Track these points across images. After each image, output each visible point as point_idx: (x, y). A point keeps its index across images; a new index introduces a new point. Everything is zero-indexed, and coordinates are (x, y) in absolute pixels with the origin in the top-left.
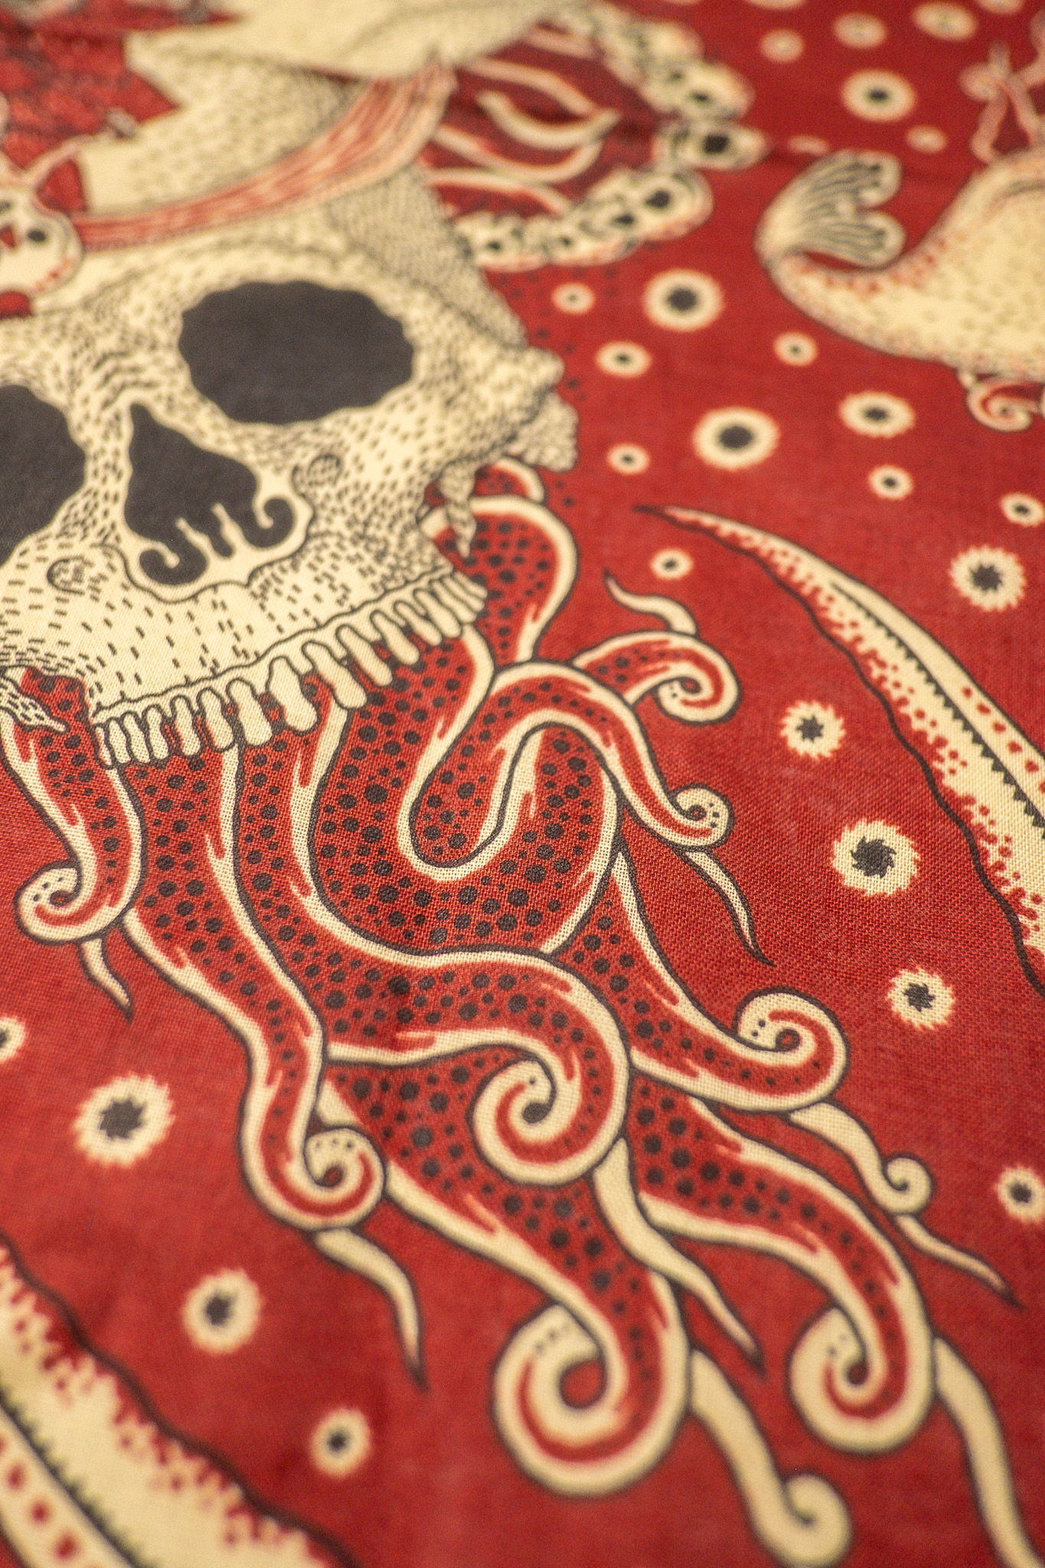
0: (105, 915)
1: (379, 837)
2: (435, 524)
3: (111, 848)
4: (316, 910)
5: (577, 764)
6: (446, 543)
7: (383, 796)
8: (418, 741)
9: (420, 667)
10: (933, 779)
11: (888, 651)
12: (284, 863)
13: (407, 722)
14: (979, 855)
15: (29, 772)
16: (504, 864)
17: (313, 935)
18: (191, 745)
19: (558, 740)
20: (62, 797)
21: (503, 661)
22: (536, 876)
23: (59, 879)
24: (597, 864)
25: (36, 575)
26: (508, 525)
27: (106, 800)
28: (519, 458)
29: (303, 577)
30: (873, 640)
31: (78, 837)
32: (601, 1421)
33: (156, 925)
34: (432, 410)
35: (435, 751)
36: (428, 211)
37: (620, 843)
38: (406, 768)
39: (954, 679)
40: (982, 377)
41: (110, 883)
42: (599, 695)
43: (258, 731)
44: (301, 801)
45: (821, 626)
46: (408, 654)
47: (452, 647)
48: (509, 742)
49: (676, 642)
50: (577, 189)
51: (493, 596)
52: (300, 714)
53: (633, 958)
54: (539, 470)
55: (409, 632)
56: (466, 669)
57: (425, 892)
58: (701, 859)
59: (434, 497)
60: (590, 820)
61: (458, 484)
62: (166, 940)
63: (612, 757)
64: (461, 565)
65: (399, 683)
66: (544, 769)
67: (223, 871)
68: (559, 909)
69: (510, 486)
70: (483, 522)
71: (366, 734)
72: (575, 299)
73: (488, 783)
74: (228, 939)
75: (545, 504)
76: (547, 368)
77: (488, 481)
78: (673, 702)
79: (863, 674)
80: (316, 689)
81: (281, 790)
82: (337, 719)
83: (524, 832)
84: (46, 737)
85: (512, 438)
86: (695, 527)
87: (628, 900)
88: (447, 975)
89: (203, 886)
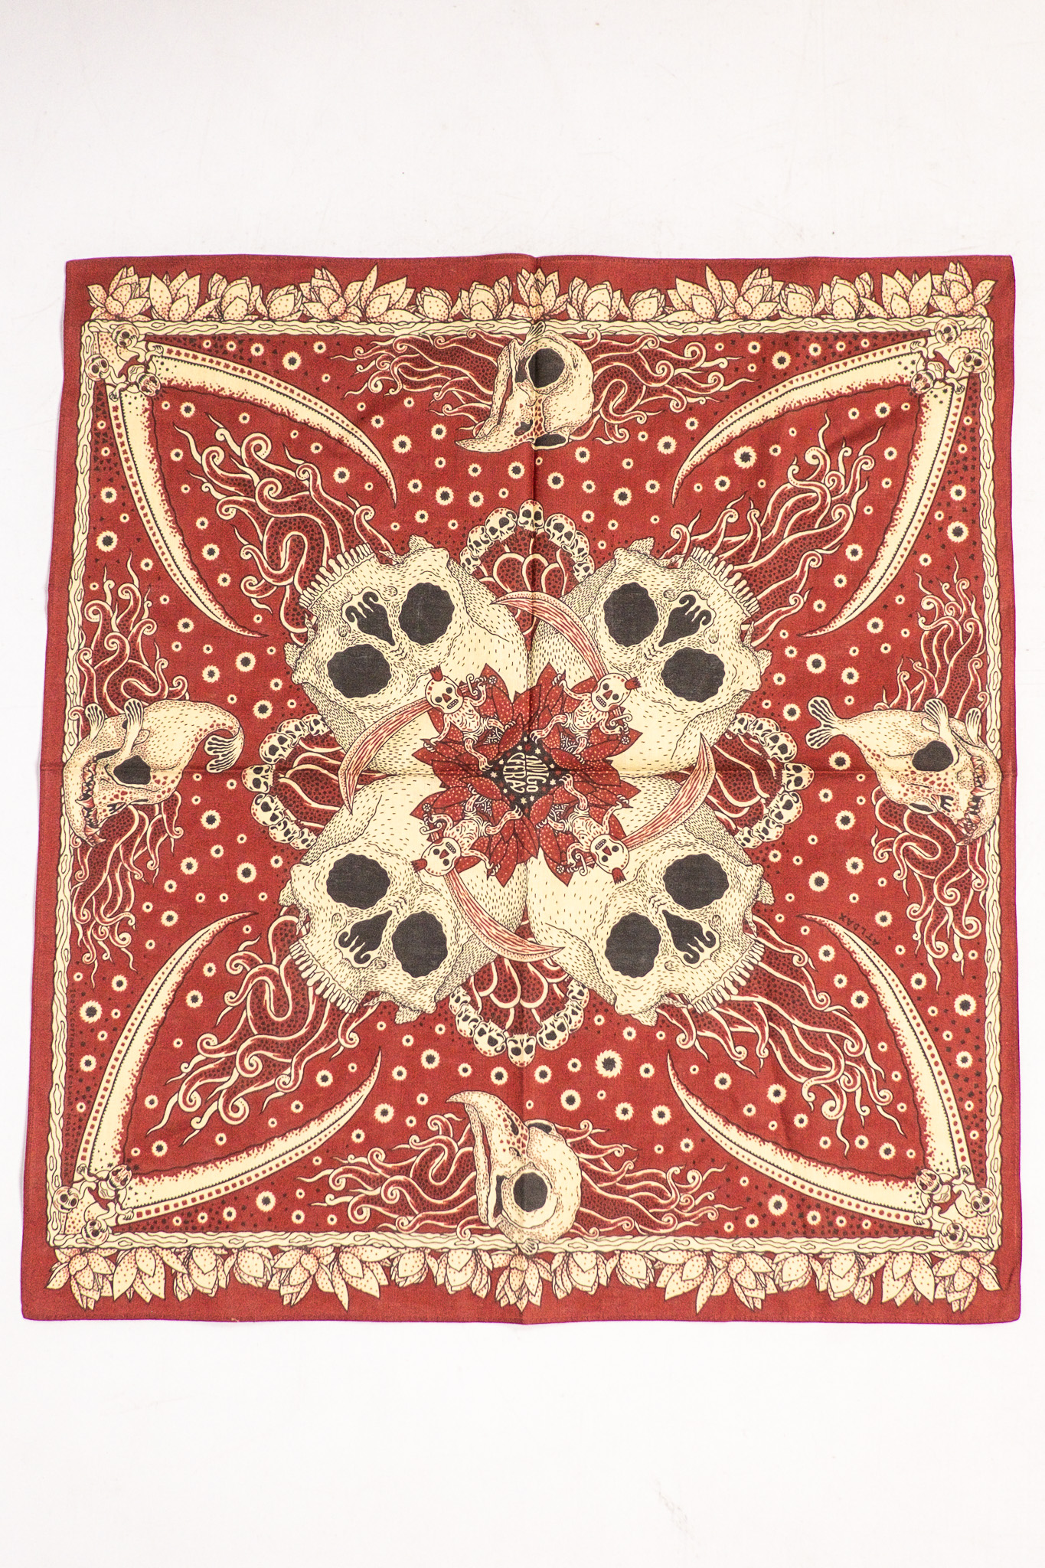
0: (358, 512)
1: (310, 539)
2: (314, 620)
3: (361, 526)
4: (319, 522)
5: (272, 561)
6: (311, 616)
7: (312, 548)
8: (307, 563)
9: (310, 581)
10: (199, 574)
11: (208, 603)
12: (327, 529)
13: (310, 566)
14: (190, 557)
15: (384, 541)
16: (284, 535)
17: (318, 516)
18: (352, 551)
19: (277, 567)
20: (374, 535)
21: (292, 584)
22: (277, 533)
23: (368, 518)
24: (266, 537)
25: (400, 590)
26: (297, 625)
27: (364, 535)
28: (298, 646)
29: (340, 598)
30: (211, 605)
31: (368, 527)
32: (254, 443)
33: (347, 512)
34: (321, 655)
35: (303, 561)
36: (338, 735)
37: (262, 543)
38: (308, 556)
39: (194, 599)
40: (183, 698)
41: (359, 519)
42: (270, 580)
43: (340, 557)
44: (327, 543)
45: (223, 608)
46: (313, 584)
47: (304, 588)
48: (287, 564)
49: (255, 596)
50: (297, 751)
51: (297, 603)
52: (332, 563)
53: (257, 519)
54: (294, 643)
55: (314, 589)
56: (300, 582)
57: (299, 529)
58: (245, 543)
59: (315, 628)
60: (268, 548)
61: (311, 633)
62: (346, 510)
63: (266, 565)
64: (306, 611)
65: (314, 576)
66: (279, 558)
67: (339, 526)
68: (272, 527)
69: (298, 635)
70: (304, 626)
71: (317, 562)
72: (292, 704)
73: (290, 554)
74: (333, 512)
75: (290, 632)
76: (296, 678)
77: (303, 637)
78: (254, 581)
79: (214, 596)
80: (330, 570)
81: (331, 544)
82: (324, 564)
83: (281, 542)
84: (382, 549)
85: (301, 653)
86: (253, 632)
87: (259, 531)
88: (291, 512)
89: (341, 522)
